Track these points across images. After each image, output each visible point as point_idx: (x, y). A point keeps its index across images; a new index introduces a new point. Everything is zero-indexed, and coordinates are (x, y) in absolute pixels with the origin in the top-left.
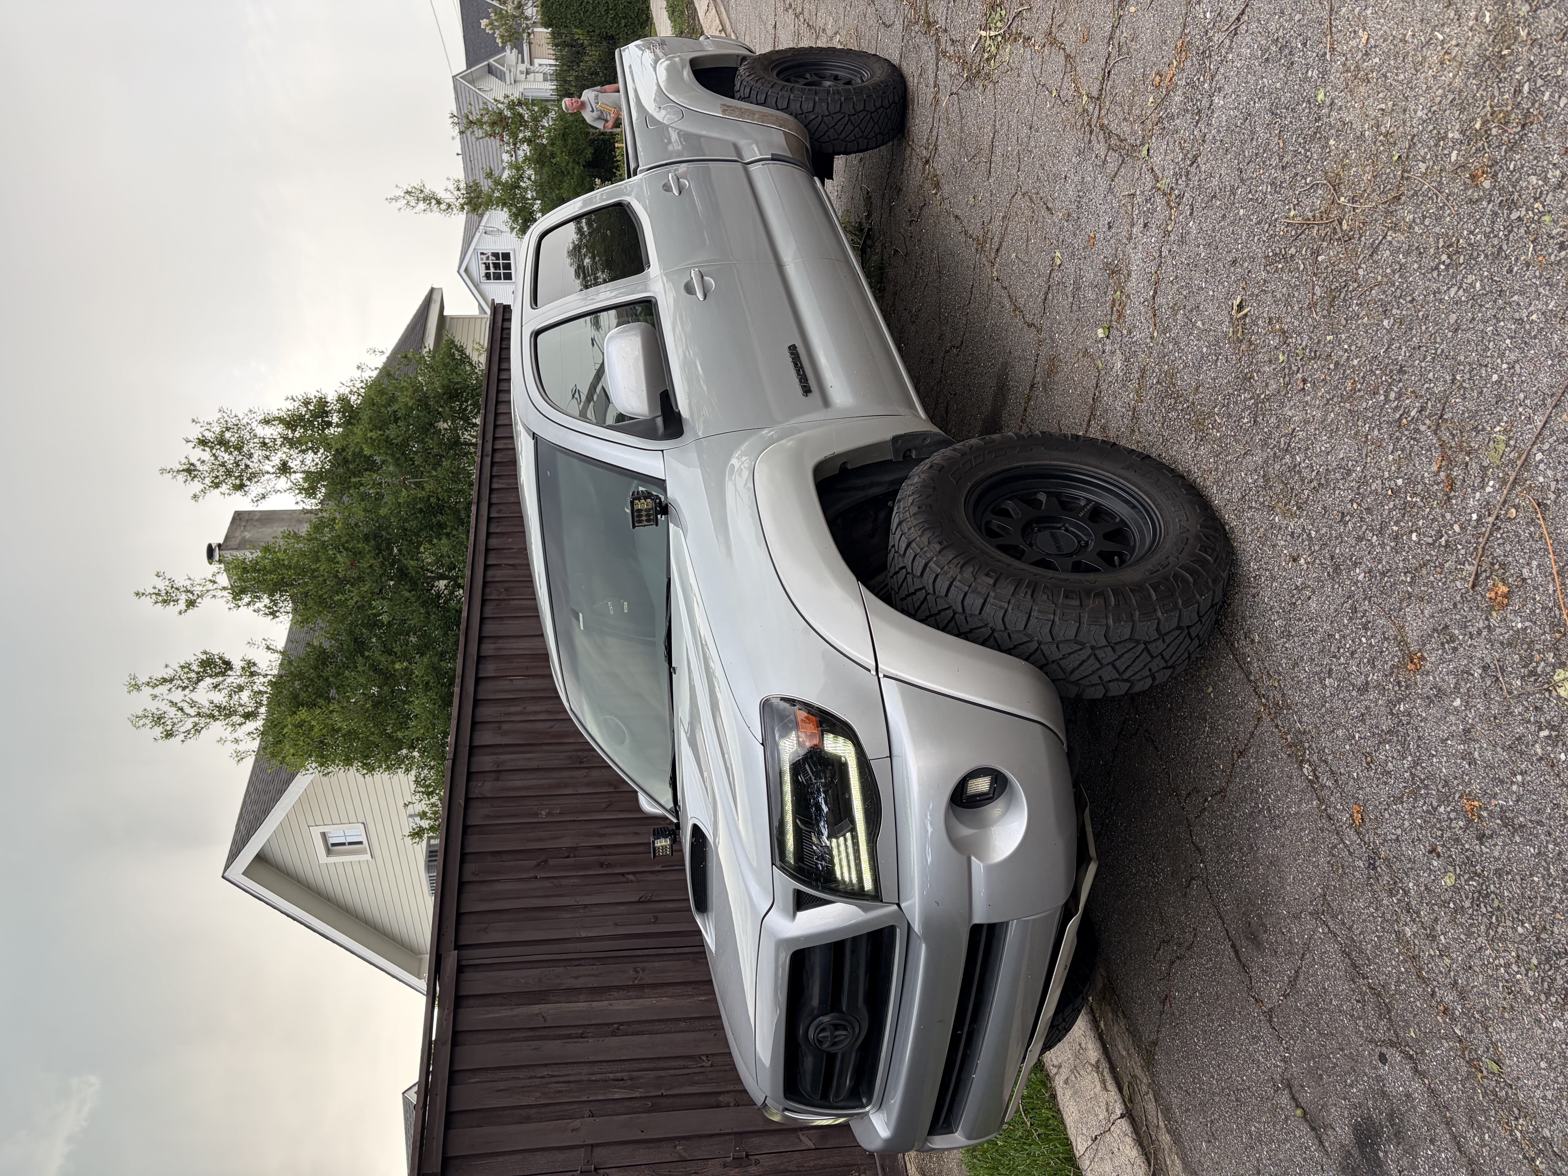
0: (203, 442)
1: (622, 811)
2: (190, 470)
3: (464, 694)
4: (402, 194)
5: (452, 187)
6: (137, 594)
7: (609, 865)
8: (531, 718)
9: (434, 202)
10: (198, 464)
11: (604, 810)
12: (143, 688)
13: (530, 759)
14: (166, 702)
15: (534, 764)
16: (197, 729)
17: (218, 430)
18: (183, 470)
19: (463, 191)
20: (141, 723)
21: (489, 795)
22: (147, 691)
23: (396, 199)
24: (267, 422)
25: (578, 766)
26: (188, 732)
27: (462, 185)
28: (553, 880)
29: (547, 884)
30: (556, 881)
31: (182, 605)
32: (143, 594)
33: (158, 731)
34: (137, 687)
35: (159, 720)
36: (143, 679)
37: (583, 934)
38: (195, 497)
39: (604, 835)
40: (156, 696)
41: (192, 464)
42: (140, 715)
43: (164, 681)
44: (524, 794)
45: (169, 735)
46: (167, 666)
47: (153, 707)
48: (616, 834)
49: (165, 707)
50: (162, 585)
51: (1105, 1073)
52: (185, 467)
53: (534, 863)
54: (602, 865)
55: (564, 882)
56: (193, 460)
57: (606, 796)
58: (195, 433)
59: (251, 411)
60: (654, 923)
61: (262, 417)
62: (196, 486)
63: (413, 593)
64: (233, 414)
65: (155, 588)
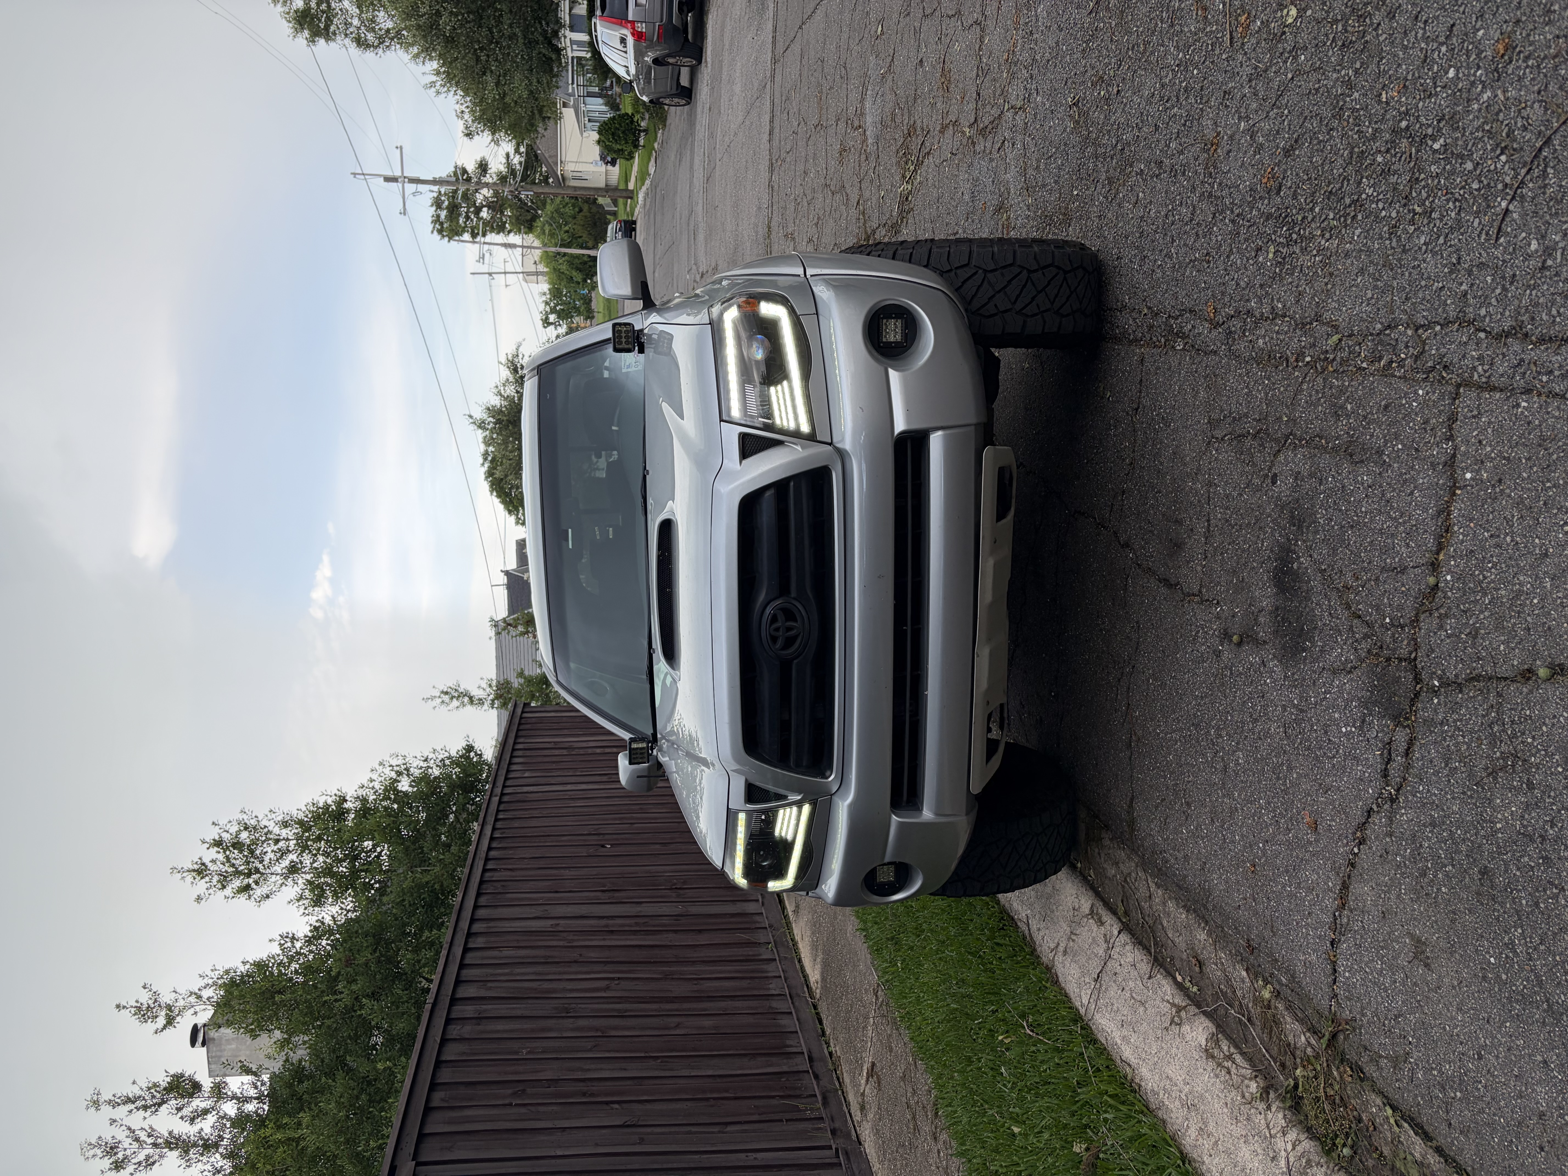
0: (218, 843)
1: (609, 1051)
2: (201, 871)
3: (451, 958)
4: (438, 694)
5: (484, 685)
6: (118, 1006)
7: (592, 1095)
8: (518, 978)
9: (466, 699)
10: (210, 865)
11: (590, 1050)
12: (102, 1107)
13: (514, 1008)
14: (124, 1128)
15: (519, 1013)
16: (149, 1163)
17: (234, 829)
18: (194, 871)
19: (495, 688)
20: (92, 1152)
21: (468, 1036)
22: (106, 1109)
23: (433, 698)
24: (285, 824)
25: (564, 1015)
26: (140, 1163)
27: (494, 683)
28: (530, 1108)
29: (523, 1110)
30: (533, 1108)
31: (161, 1021)
32: (124, 1007)
33: (107, 1162)
34: (96, 1104)
35: (111, 1149)
36: (106, 1096)
37: (559, 1153)
38: (199, 899)
39: (589, 1070)
40: (115, 1121)
41: (203, 864)
42: (93, 1142)
43: (128, 1100)
44: (505, 1036)
45: (118, 1166)
46: (134, 1083)
47: (109, 1133)
48: (601, 1069)
49: (121, 1135)
50: (145, 998)
51: (1100, 911)
52: (196, 867)
53: (510, 1091)
54: (584, 1094)
55: (542, 1109)
56: (206, 860)
57: (592, 1039)
58: (213, 834)
59: (271, 811)
60: (639, 1143)
61: (280, 818)
62: (202, 885)
63: (406, 992)
64: (254, 815)
65: (137, 1002)
